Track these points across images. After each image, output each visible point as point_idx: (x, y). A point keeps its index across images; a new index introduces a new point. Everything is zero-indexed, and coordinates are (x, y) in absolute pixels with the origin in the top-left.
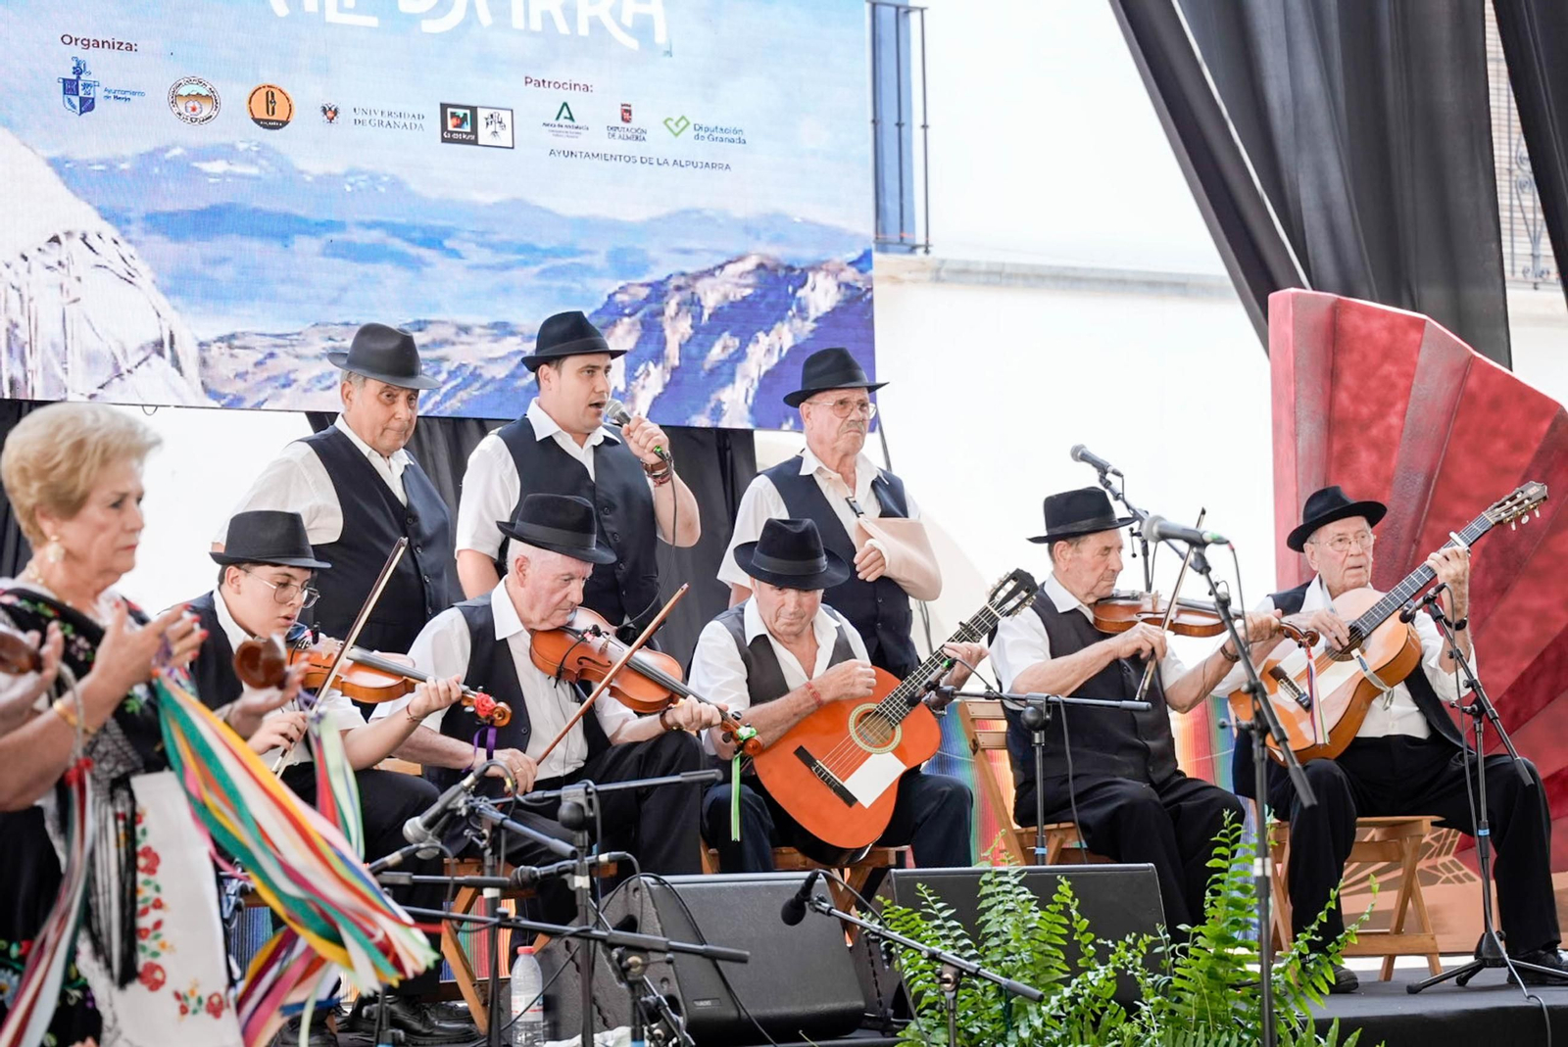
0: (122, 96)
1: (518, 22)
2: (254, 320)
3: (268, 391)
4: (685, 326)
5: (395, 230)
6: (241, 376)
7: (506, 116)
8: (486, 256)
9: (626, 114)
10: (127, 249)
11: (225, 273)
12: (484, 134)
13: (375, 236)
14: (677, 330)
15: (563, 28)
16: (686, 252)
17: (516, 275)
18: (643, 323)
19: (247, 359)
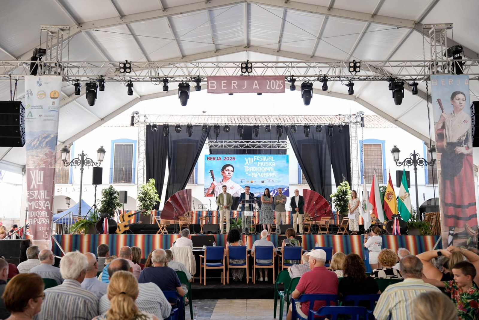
0: (244, 182)
1: (266, 176)
9: (273, 180)
12: (264, 182)
13: (257, 188)
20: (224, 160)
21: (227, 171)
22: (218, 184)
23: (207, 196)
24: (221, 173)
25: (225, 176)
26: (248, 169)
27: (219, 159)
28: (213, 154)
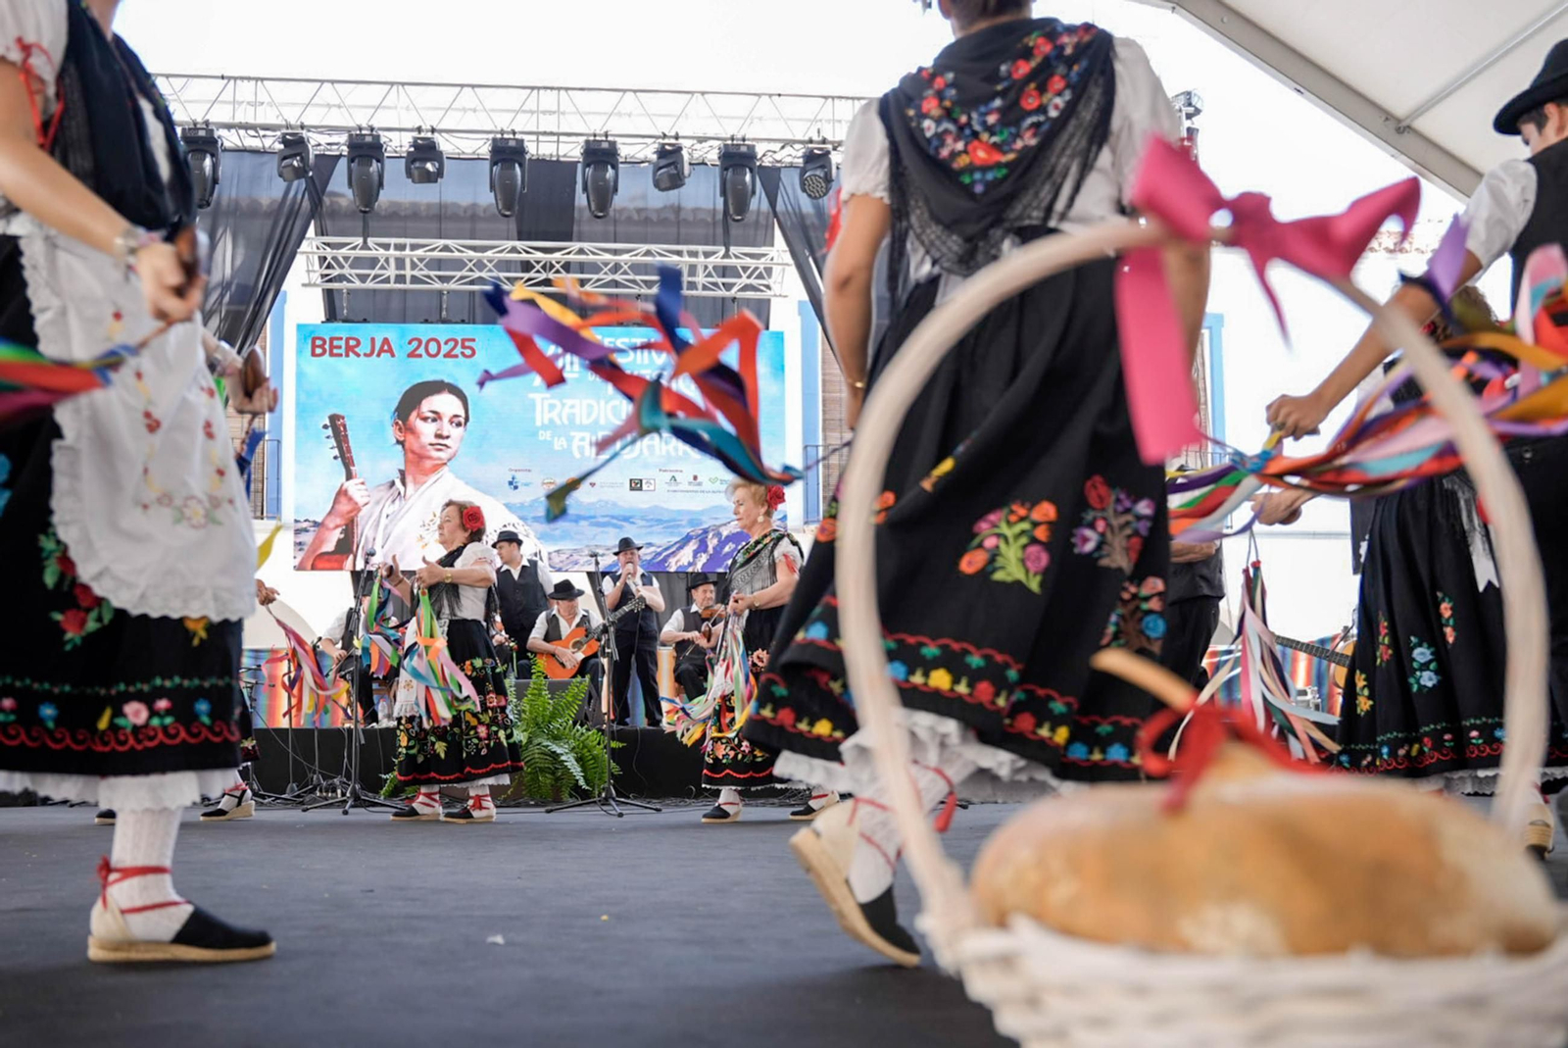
0: (526, 485)
1: (657, 452)
2: (567, 546)
3: (570, 566)
4: (715, 541)
5: (613, 517)
6: (562, 562)
7: (652, 482)
8: (643, 523)
9: (695, 478)
10: (527, 528)
11: (557, 532)
12: (644, 487)
13: (606, 519)
14: (712, 543)
15: (673, 454)
16: (716, 519)
17: (654, 528)
18: (700, 541)
19: (564, 557)
20: (412, 355)
21: (425, 419)
22: (376, 496)
23: (313, 568)
24: (391, 434)
25: (416, 447)
26: (552, 407)
27: (381, 350)
28: (345, 321)
